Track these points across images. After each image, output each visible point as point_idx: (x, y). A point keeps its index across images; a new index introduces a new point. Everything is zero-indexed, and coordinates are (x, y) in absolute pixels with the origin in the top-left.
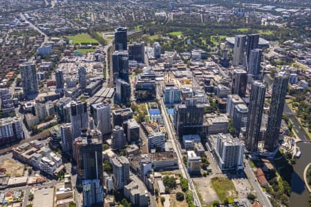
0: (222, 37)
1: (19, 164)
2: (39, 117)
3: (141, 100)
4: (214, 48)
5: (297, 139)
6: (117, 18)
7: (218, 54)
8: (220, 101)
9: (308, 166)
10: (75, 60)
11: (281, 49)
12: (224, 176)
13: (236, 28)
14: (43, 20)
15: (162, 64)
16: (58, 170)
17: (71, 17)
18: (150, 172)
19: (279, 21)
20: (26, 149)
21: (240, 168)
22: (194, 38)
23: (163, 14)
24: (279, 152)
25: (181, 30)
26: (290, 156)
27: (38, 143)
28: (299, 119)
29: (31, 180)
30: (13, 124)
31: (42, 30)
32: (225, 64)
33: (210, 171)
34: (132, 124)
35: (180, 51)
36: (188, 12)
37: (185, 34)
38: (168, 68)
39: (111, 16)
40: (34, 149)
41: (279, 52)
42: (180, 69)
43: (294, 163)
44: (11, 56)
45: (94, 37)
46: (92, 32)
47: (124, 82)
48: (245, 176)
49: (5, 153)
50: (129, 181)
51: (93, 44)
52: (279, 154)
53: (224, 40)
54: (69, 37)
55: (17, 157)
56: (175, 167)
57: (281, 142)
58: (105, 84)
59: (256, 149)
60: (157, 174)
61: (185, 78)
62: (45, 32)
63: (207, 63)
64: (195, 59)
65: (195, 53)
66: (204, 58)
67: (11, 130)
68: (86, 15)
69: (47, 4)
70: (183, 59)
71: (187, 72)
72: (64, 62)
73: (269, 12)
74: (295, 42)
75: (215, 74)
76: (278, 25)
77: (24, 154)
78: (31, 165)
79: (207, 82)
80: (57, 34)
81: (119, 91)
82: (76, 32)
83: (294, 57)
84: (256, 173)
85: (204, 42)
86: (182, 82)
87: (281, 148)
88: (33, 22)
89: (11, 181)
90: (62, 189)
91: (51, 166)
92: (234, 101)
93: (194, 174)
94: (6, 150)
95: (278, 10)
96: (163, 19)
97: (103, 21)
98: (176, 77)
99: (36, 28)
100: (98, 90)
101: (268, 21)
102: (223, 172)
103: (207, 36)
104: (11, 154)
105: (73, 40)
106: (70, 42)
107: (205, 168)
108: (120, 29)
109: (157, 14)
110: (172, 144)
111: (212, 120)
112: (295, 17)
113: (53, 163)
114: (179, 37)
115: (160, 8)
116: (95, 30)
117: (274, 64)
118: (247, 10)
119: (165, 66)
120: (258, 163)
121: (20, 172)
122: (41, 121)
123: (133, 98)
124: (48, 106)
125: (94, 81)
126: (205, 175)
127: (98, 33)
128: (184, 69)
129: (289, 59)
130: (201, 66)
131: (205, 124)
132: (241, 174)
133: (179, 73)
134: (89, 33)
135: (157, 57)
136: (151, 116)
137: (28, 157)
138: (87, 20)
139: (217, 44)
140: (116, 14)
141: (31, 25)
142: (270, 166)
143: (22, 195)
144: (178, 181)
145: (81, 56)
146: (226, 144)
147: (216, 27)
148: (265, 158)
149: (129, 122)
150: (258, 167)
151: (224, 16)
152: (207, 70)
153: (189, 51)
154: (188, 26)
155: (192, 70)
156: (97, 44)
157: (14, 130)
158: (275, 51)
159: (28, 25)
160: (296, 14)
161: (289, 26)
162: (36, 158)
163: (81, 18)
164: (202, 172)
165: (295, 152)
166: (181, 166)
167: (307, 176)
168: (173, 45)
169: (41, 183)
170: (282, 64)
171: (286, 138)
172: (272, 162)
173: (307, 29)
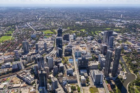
0: (100, 31)
1: (19, 79)
2: (28, 61)
3: (66, 55)
4: (96, 36)
5: (126, 72)
6: (62, 24)
7: (98, 38)
8: (96, 56)
9: (129, 84)
10: (44, 40)
11: (122, 36)
12: (95, 87)
13: (105, 28)
14: (35, 25)
15: (76, 42)
16: (32, 82)
17: (45, 24)
18: (66, 84)
19: (122, 25)
20: (21, 73)
21: (101, 83)
22: (89, 32)
23: (79, 22)
24: (118, 77)
25: (84, 29)
26: (122, 79)
27: (26, 71)
28: (127, 64)
29: (22, 85)
30: (18, 64)
31: (34, 29)
32: (100, 42)
33: (89, 84)
34: (61, 65)
35: (83, 37)
36: (88, 22)
37: (86, 30)
38: (78, 43)
39: (59, 23)
40: (24, 73)
41: (121, 37)
42: (82, 44)
43: (123, 82)
44: (22, 38)
45: (52, 31)
46: (52, 29)
47: (60, 49)
48: (103, 87)
49: (14, 75)
50: (58, 87)
51: (51, 34)
52: (118, 78)
53: (100, 33)
55: (18, 76)
56: (76, 82)
57: (119, 73)
58: (54, 49)
59: (108, 76)
60: (69, 85)
61: (84, 47)
62: (35, 29)
63: (93, 41)
64: (88, 40)
65: (88, 37)
66: (92, 39)
67: (17, 66)
68: (50, 23)
69: (37, 19)
70: (84, 40)
71: (85, 45)
72: (40, 40)
73: (119, 22)
74: (128, 33)
75: (96, 46)
76: (122, 27)
77: (20, 75)
78: (22, 80)
79: (92, 49)
80: (39, 30)
81: (58, 52)
82: (46, 29)
83: (127, 39)
84: (107, 86)
85: (93, 33)
86: (83, 49)
88: (31, 26)
89: (15, 86)
90: (32, 90)
91: (29, 80)
92: (101, 56)
93: (83, 85)
94: (15, 73)
95: (122, 21)
96: (78, 25)
97: (56, 25)
98: (81, 47)
99: (32, 28)
100: (51, 51)
101: (118, 25)
102: (95, 85)
103: (94, 31)
104: (16, 75)
105: (44, 32)
106: (44, 33)
107: (87, 83)
108: (59, 29)
109: (76, 23)
110: (76, 73)
111: (92, 64)
112: (129, 24)
114: (84, 31)
115: (78, 20)
116: (53, 29)
117: (119, 42)
118: (110, 21)
120: (109, 81)
121: (18, 82)
122: (28, 63)
123: (63, 54)
124: (32, 57)
125: (50, 48)
126: (87, 86)
128: (84, 44)
129: (125, 40)
130: (90, 42)
131: (89, 66)
133: (82, 45)
134: (51, 30)
135: (74, 39)
136: (69, 62)
137: (22, 76)
138: (51, 25)
139: (97, 34)
140: (61, 23)
141: (31, 27)
142: (113, 83)
143: (18, 91)
144: (77, 88)
145: (46, 38)
146: (96, 74)
147: (98, 28)
148: (112, 79)
149: (60, 64)
150: (108, 83)
151: (101, 24)
152: (93, 44)
154: (88, 27)
155: (87, 44)
156: (53, 34)
157: (18, 66)
158: (120, 37)
159: (29, 27)
160: (130, 23)
161: (126, 27)
162: (24, 77)
163: (49, 24)
164: (87, 84)
165: (124, 77)
166: (78, 82)
167: (128, 88)
168: (81, 34)
169: (25, 87)
170: (122, 42)
171: (121, 72)
172: (114, 81)
173: (133, 28)
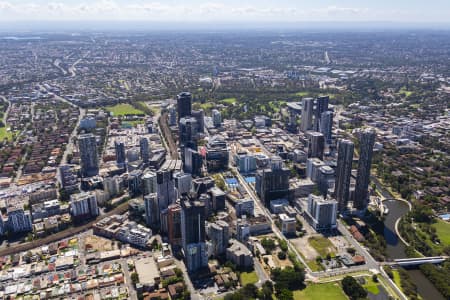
0: (282, 103)
1: (103, 240)
2: (109, 191)
3: (212, 170)
4: (277, 114)
5: (383, 198)
6: (156, 86)
7: (282, 121)
8: (299, 166)
9: (398, 222)
10: (125, 132)
11: (347, 113)
12: (320, 235)
13: (293, 92)
14: (69, 91)
15: (225, 133)
16: (150, 241)
17: (100, 85)
18: (248, 235)
19: (338, 84)
20: (108, 224)
21: (334, 226)
22: (250, 104)
23: (208, 79)
24: (367, 211)
25: (234, 97)
26: (379, 213)
27: (119, 217)
28: (380, 180)
29: (124, 252)
30: (89, 199)
31: (73, 102)
32: (292, 129)
33: (305, 232)
34: (217, 192)
35: (240, 119)
36: (236, 76)
37: (239, 100)
38: (232, 137)
39: (148, 83)
40: (117, 224)
41: (345, 116)
42: (245, 138)
43: (383, 219)
44: (48, 132)
45: (137, 108)
46: (135, 100)
47: (195, 152)
48: (340, 234)
49: (84, 231)
50: (230, 245)
51: (138, 115)
52: (368, 212)
53: (284, 106)
54: (108, 108)
55: (99, 233)
56: (269, 231)
57: (368, 201)
58: (168, 157)
59: (346, 209)
60: (254, 238)
61: (254, 147)
62: (78, 103)
63: (273, 130)
64: (259, 126)
65: (258, 120)
66: (269, 124)
67: (86, 205)
68: (118, 83)
69: (65, 72)
70: (245, 127)
71: (253, 140)
72: (113, 135)
73: (325, 74)
74: (362, 104)
75: (285, 141)
76: (339, 88)
77: (108, 229)
78: (119, 239)
79: (281, 149)
80: (93, 106)
81: (189, 162)
82: (114, 103)
83: (362, 120)
84: (350, 230)
85: (263, 108)
86: (251, 150)
87: (369, 207)
88: (58, 93)
89: (104, 255)
90: (161, 258)
91: (144, 237)
92: (315, 163)
93: (290, 235)
94: (84, 227)
95: (334, 72)
96: (209, 86)
97: (140, 90)
98: (244, 146)
99: (64, 101)
100: (163, 163)
101: (326, 84)
102: (318, 232)
103: (265, 102)
104: (92, 231)
105: (116, 112)
106: (112, 113)
107: (299, 230)
108: (183, 95)
109: (201, 80)
110: (259, 210)
111: (296, 183)
112: (354, 79)
113: (144, 234)
114: (234, 103)
115: (205, 73)
116: (137, 99)
117: (343, 128)
118: (301, 73)
119: (229, 135)
120: (349, 221)
121: (109, 246)
122: (112, 197)
123: (204, 169)
124: (118, 180)
125: (157, 153)
126: (301, 236)
127: (141, 103)
128: (250, 137)
129: (358, 122)
130: (267, 133)
131: (291, 188)
132: (337, 233)
133: (245, 142)
134: (130, 103)
135: (217, 125)
137: (113, 231)
138: (121, 90)
139: (278, 110)
140: (154, 81)
141: (57, 97)
142: (361, 223)
143: (120, 267)
144: (276, 243)
145: (130, 128)
146: (319, 204)
147: (273, 92)
148: (355, 216)
149: (212, 190)
150: (350, 225)
151: (277, 80)
152: (275, 136)
153: (251, 118)
154: (242, 92)
155: (258, 138)
156: (144, 115)
158: (341, 114)
159: (52, 96)
160: (355, 75)
161: (349, 88)
162: (124, 231)
163: (113, 87)
164: (298, 233)
165: (383, 209)
166: (274, 229)
167: (399, 230)
168: (230, 113)
169: (136, 255)
170: (352, 128)
171: (371, 198)
172: (362, 219)
173: (369, 91)
